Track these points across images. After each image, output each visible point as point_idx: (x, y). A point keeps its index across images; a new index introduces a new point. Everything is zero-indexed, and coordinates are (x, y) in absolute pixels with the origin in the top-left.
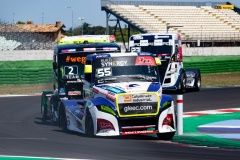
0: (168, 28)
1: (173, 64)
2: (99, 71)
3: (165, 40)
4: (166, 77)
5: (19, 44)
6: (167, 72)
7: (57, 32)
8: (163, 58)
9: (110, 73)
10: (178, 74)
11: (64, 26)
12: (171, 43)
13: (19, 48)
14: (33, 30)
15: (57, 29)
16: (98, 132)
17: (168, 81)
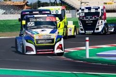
0: (81, 3)
1: (100, 21)
2: (28, 23)
3: (97, 9)
4: (97, 27)
5: (5, 11)
6: (97, 25)
7: (24, 5)
8: (95, 18)
9: (33, 25)
10: (103, 26)
11: (28, 2)
12: (100, 10)
13: (4, 13)
14: (12, 4)
15: (24, 4)
16: (26, 52)
17: (98, 29)
